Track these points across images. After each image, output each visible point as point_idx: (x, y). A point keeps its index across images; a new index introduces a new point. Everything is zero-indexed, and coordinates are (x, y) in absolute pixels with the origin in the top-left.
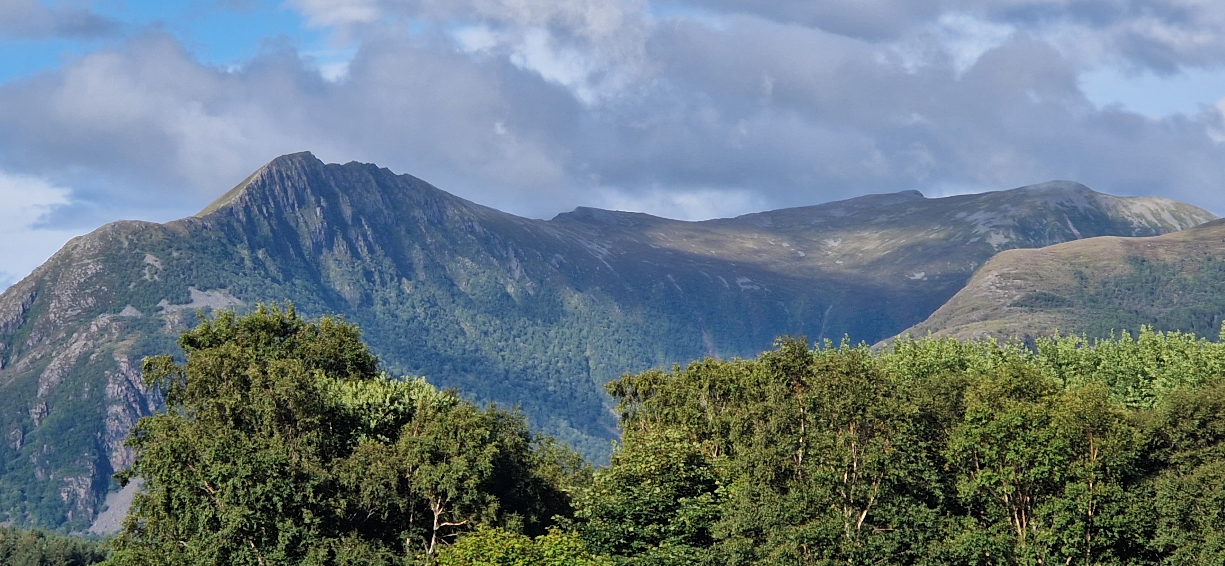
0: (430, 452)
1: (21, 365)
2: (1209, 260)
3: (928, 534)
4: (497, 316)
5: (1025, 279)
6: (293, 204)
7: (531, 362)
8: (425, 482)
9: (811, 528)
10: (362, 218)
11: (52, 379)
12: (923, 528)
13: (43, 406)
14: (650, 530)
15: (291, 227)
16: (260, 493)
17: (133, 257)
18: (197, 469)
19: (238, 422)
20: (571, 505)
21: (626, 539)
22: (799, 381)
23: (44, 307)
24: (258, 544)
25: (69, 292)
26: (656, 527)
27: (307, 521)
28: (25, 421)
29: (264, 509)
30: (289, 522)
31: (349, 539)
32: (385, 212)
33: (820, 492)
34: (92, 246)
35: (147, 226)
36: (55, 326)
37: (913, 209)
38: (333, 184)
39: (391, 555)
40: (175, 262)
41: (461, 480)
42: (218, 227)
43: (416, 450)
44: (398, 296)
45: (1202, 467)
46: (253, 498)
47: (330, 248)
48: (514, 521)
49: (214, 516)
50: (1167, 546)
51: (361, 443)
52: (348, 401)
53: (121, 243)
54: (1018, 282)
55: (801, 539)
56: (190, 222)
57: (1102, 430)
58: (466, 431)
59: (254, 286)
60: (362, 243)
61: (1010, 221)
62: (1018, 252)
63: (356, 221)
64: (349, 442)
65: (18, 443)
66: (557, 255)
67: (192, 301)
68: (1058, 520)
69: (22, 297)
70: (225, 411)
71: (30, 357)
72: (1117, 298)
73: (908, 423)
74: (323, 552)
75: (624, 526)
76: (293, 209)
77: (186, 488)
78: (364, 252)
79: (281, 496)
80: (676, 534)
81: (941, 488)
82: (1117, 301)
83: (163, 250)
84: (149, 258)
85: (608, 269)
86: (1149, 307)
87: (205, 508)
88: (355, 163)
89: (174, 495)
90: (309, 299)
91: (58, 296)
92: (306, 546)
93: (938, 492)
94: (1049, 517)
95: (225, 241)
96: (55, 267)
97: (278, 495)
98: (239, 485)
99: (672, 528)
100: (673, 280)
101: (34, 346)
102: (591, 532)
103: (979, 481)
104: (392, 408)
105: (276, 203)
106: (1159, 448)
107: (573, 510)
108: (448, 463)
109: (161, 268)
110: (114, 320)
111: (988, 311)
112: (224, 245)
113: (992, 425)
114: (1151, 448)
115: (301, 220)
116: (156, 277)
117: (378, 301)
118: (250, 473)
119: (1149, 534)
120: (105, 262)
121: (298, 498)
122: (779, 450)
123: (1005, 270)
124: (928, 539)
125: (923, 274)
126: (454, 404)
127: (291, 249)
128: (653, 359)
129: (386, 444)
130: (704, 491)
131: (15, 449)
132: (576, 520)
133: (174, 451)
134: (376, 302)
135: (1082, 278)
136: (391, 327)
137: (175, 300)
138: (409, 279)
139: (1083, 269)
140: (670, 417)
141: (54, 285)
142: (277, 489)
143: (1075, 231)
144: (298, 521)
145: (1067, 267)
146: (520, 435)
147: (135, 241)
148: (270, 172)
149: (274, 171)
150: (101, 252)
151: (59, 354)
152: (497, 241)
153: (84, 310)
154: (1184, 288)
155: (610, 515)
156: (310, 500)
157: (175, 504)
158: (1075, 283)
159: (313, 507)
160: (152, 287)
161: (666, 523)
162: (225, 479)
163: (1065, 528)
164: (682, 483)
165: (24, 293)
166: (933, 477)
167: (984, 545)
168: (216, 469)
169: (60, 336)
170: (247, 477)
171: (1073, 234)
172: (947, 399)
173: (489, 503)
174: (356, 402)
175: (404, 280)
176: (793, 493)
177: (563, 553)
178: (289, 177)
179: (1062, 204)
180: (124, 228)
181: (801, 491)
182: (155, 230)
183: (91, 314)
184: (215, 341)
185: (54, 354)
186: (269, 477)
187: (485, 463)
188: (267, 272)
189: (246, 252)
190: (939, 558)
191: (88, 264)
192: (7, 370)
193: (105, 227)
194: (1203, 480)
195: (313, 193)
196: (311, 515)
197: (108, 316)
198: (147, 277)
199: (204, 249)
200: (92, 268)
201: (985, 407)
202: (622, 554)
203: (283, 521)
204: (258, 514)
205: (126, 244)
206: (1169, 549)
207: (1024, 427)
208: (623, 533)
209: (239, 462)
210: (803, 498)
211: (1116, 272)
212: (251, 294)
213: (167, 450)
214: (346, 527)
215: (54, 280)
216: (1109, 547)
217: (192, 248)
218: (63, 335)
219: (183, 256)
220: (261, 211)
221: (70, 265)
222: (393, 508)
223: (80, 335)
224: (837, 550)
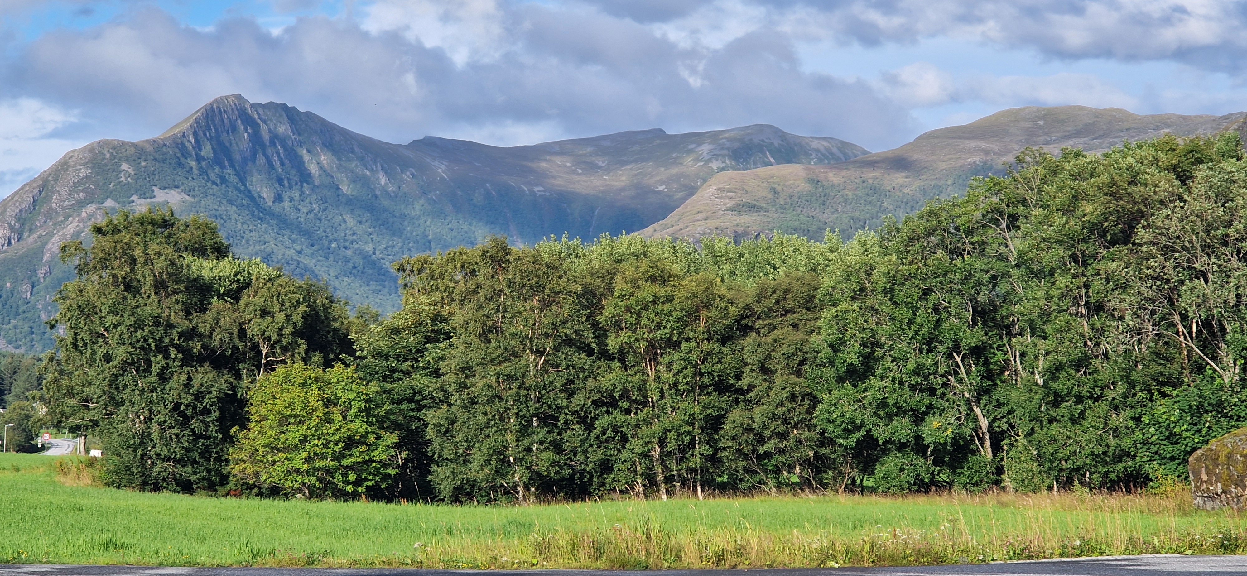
0: (260, 310)
1: (31, 239)
2: (864, 182)
3: (586, 374)
4: (368, 210)
5: (735, 192)
6: (228, 131)
7: (391, 243)
8: (256, 331)
9: (505, 368)
10: (276, 140)
11: (53, 250)
12: (583, 370)
13: (47, 268)
14: (406, 365)
15: (226, 147)
16: (140, 337)
17: (113, 165)
18: (96, 319)
19: (128, 287)
20: (354, 347)
21: (390, 371)
22: (500, 266)
23: (48, 199)
24: (137, 371)
25: (67, 188)
26: (410, 364)
27: (173, 356)
28: (34, 279)
29: (142, 348)
30: (160, 356)
31: (203, 369)
32: (293, 137)
33: (513, 343)
34: (83, 156)
35: (123, 143)
36: (56, 212)
37: (658, 141)
38: (256, 116)
39: (232, 380)
40: (143, 169)
41: (281, 329)
42: (174, 145)
43: (251, 308)
44: (300, 195)
45: (776, 331)
46: (134, 340)
47: (254, 161)
48: (317, 357)
49: (107, 352)
50: (749, 385)
51: (214, 303)
52: (205, 273)
53: (105, 155)
54: (730, 194)
55: (498, 375)
56: (154, 141)
57: (708, 306)
58: (286, 295)
59: (199, 186)
60: (276, 158)
61: (726, 152)
62: (730, 173)
63: (272, 143)
64: (205, 302)
65: (29, 294)
66: (411, 169)
67: (155, 197)
68: (676, 367)
69: (32, 191)
70: (118, 278)
71: (38, 233)
72: (799, 207)
73: (573, 298)
74: (184, 377)
75: (389, 363)
76: (228, 133)
77: (88, 333)
78: (277, 164)
79: (155, 339)
80: (424, 368)
81: (595, 343)
82: (799, 209)
83: (134, 160)
84: (125, 166)
85: (446, 179)
86: (821, 213)
87: (101, 346)
88: (272, 103)
89: (79, 337)
90: (238, 197)
91: (58, 191)
92: (172, 374)
93: (593, 345)
94: (670, 364)
95: (179, 155)
96: (56, 171)
97: (152, 338)
98: (125, 331)
99: (421, 365)
100: (490, 188)
101: (41, 227)
102: (366, 366)
103: (622, 338)
104: (236, 279)
105: (216, 130)
106: (747, 317)
107: (355, 351)
108: (273, 317)
109: (133, 173)
110: (99, 209)
111: (709, 214)
112: (178, 158)
113: (633, 300)
114: (742, 317)
115: (233, 142)
116: (129, 179)
117: (286, 198)
118: (133, 323)
119: (738, 377)
120: (92, 168)
121: (167, 340)
122: (486, 313)
123: (721, 186)
124: (586, 377)
125: (664, 187)
126: (280, 276)
127: (226, 162)
128: (475, 242)
129: (231, 303)
130: (444, 339)
131: (26, 298)
132: (357, 358)
133: (79, 307)
134: (285, 199)
135: (775, 192)
136: (296, 217)
137: (143, 196)
138: (308, 184)
139: (776, 186)
140: (434, 287)
141: (56, 183)
142: (152, 334)
143: (772, 160)
144: (167, 356)
145: (765, 184)
146: (327, 299)
147: (115, 154)
148: (212, 108)
149: (215, 107)
150: (90, 161)
151: (58, 232)
152: (369, 159)
153: (77, 201)
154: (846, 201)
155: (379, 354)
156: (175, 342)
157: (80, 344)
158: (770, 196)
159: (177, 347)
160: (126, 186)
161: (417, 361)
162: (115, 326)
163: (680, 371)
164: (429, 334)
165: (34, 189)
166: (591, 335)
167: (625, 383)
168: (110, 320)
169: (60, 220)
170: (131, 325)
171: (770, 162)
172: (603, 281)
173: (300, 345)
174: (211, 275)
175: (305, 185)
176: (494, 344)
177: (343, 381)
178: (225, 111)
179: (763, 141)
180: (106, 144)
181: (499, 342)
182: (129, 146)
183: (82, 204)
184: (116, 230)
185: (55, 232)
186: (146, 325)
187: (297, 318)
188: (209, 178)
189: (194, 163)
190: (593, 390)
191: (81, 169)
192: (21, 242)
193: (93, 144)
194: (775, 341)
195: (242, 123)
196: (176, 352)
197: (94, 206)
198: (123, 179)
199: (164, 161)
200: (83, 173)
201: (628, 287)
202: (387, 382)
203: (155, 356)
204: (138, 351)
205: (108, 156)
206: (751, 387)
207: (654, 302)
208: (388, 367)
209: (126, 315)
210: (500, 347)
211: (799, 189)
212: (197, 193)
213: (75, 306)
214: (201, 360)
215: (56, 180)
216: (710, 385)
217: (155, 159)
218: (61, 218)
219: (149, 165)
220: (205, 135)
221: (67, 169)
222: (235, 348)
223: (74, 219)
224: (523, 383)
